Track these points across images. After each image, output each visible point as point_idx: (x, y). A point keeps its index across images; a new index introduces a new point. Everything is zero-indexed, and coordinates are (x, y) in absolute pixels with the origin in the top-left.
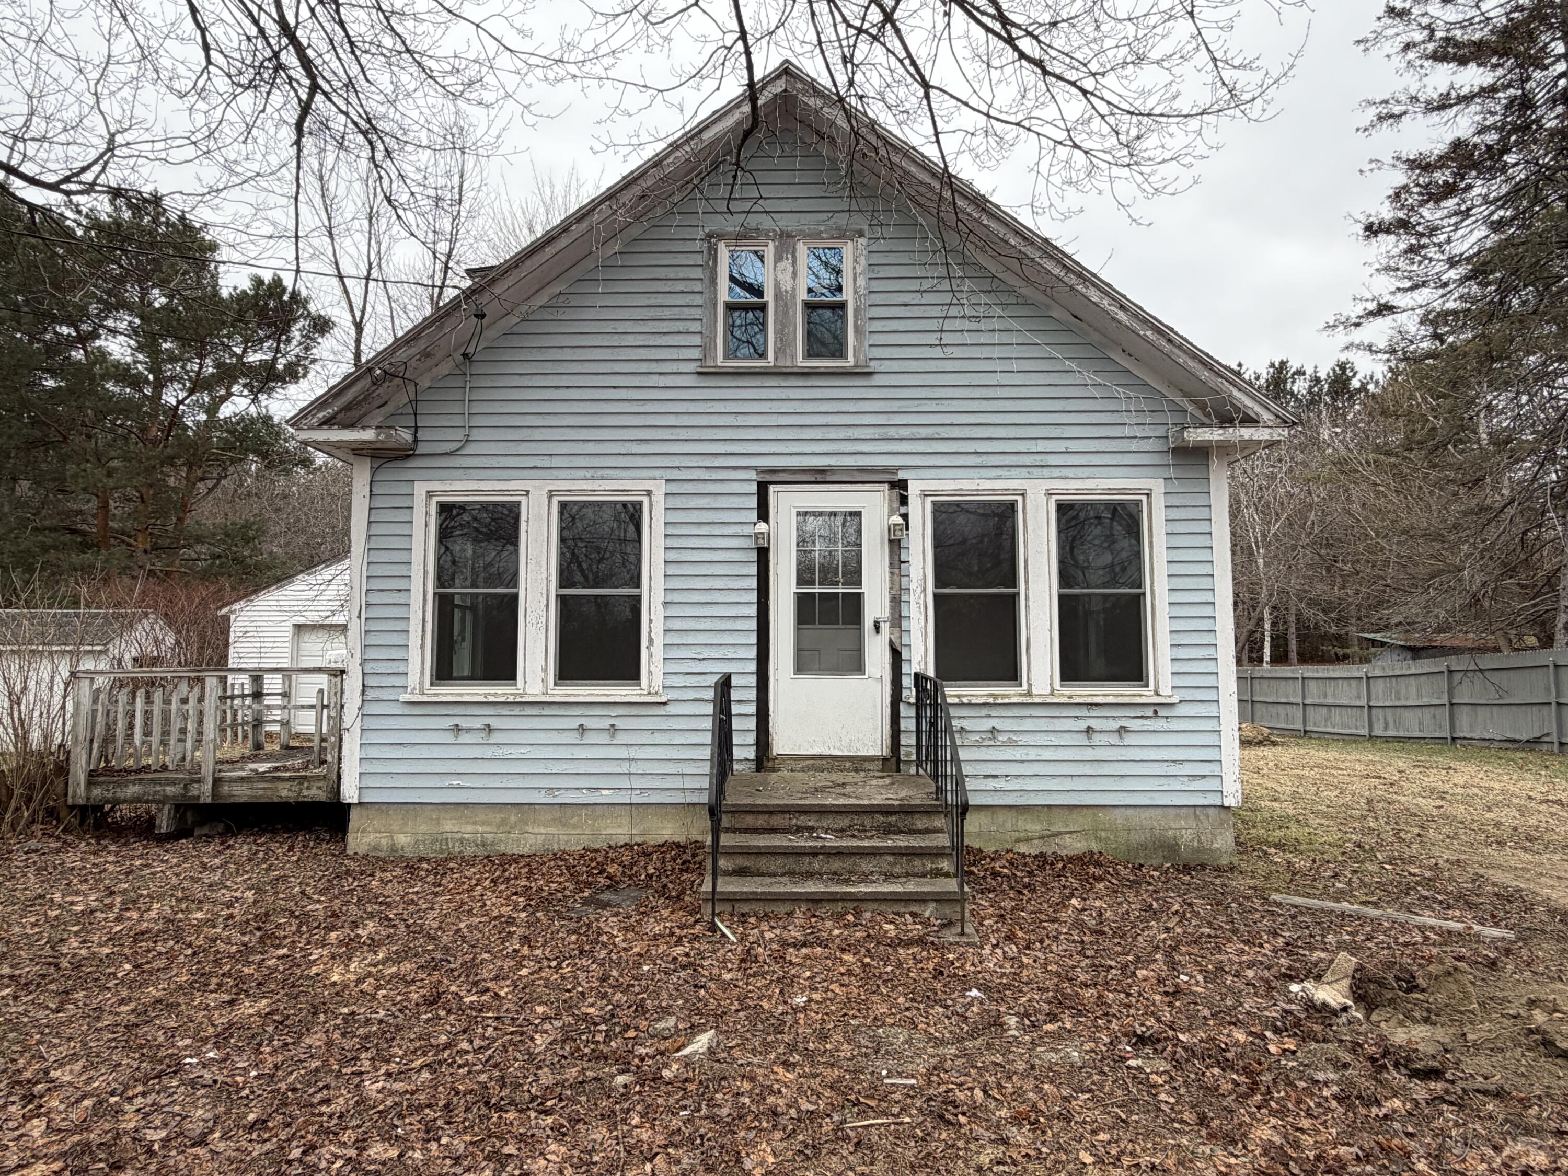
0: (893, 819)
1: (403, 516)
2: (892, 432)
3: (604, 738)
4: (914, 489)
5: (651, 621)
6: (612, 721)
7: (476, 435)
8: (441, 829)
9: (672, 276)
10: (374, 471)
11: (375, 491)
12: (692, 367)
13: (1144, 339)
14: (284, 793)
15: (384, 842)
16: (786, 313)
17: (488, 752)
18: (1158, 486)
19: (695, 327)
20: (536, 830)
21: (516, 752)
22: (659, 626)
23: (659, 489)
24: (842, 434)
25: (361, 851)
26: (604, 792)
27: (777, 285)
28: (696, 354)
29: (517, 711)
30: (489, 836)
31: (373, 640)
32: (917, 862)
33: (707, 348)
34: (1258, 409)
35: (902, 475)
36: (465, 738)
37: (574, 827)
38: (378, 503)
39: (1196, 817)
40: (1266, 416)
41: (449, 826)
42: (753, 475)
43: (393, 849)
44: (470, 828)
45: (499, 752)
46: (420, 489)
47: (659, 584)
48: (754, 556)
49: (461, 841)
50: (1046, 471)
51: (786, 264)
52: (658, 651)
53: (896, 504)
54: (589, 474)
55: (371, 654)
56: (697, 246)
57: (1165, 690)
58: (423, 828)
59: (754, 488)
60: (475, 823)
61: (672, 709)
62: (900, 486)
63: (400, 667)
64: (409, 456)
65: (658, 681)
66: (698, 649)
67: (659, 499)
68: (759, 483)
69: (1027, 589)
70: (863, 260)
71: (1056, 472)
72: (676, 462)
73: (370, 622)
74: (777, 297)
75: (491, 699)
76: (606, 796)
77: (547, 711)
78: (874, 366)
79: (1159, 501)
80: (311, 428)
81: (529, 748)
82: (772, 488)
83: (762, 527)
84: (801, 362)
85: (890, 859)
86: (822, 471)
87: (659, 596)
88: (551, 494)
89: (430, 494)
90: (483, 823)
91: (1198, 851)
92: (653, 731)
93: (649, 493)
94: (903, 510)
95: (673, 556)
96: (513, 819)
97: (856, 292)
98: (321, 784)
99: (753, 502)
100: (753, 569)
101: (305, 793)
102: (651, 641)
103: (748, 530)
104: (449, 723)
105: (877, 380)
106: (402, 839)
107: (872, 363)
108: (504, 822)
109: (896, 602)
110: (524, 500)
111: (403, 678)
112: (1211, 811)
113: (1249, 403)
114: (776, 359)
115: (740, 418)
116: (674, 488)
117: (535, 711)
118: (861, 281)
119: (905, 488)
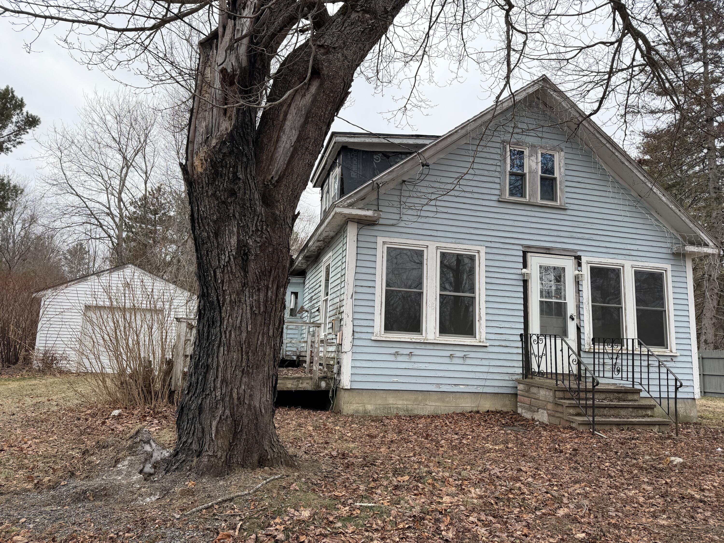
0: (621, 395)
1: (372, 252)
2: (575, 235)
3: (461, 361)
4: (584, 260)
5: (480, 309)
6: (465, 353)
7: (404, 218)
8: (387, 403)
9: (488, 157)
10: (359, 229)
11: (359, 239)
12: (496, 198)
13: (671, 209)
14: (289, 386)
15: (361, 408)
16: (534, 179)
17: (410, 366)
18: (669, 267)
19: (497, 180)
20: (431, 404)
21: (423, 366)
22: (483, 312)
23: (483, 250)
24: (555, 233)
25: (350, 412)
26: (461, 387)
27: (530, 167)
28: (497, 192)
29: (423, 347)
30: (410, 406)
31: (358, 309)
32: (640, 412)
33: (502, 190)
34: (709, 241)
35: (579, 253)
36: (400, 358)
37: (448, 402)
38: (360, 245)
39: (685, 403)
40: (711, 244)
41: (391, 401)
42: (520, 248)
43: (365, 412)
44: (401, 402)
45: (416, 366)
46: (380, 240)
47: (483, 292)
48: (521, 283)
49: (397, 408)
50: (631, 257)
51: (533, 158)
52: (483, 322)
53: (577, 266)
54: (454, 241)
55: (357, 316)
56: (498, 145)
57: (674, 350)
58: (379, 402)
59: (521, 254)
60: (403, 400)
61: (490, 349)
62: (578, 258)
63: (370, 323)
64: (374, 225)
65: (484, 336)
66: (500, 323)
67: (483, 255)
68: (523, 252)
69: (625, 305)
70: (563, 162)
71: (634, 258)
72: (490, 239)
73: (356, 301)
74: (530, 172)
75: (414, 340)
76: (462, 389)
77: (437, 347)
78: (568, 206)
79: (669, 274)
80: (344, 207)
81: (428, 365)
82: (529, 255)
83: (524, 271)
84: (539, 201)
85: (631, 410)
86: (548, 249)
87: (483, 298)
88: (437, 248)
89: (384, 243)
90: (407, 400)
91: (686, 417)
92: (482, 359)
93: (479, 252)
94: (579, 268)
95: (489, 280)
96: (420, 398)
97: (560, 174)
98: (308, 381)
99: (521, 260)
100: (521, 289)
101: (300, 386)
102: (480, 317)
103: (519, 272)
104: (393, 351)
105: (569, 212)
106: (369, 407)
107: (567, 205)
108: (416, 400)
109: (578, 307)
110: (425, 250)
111: (372, 328)
112: (689, 400)
113: (706, 238)
114: (530, 199)
115: (516, 222)
116: (489, 250)
117: (431, 347)
118: (562, 170)
119: (580, 259)
